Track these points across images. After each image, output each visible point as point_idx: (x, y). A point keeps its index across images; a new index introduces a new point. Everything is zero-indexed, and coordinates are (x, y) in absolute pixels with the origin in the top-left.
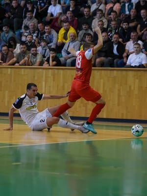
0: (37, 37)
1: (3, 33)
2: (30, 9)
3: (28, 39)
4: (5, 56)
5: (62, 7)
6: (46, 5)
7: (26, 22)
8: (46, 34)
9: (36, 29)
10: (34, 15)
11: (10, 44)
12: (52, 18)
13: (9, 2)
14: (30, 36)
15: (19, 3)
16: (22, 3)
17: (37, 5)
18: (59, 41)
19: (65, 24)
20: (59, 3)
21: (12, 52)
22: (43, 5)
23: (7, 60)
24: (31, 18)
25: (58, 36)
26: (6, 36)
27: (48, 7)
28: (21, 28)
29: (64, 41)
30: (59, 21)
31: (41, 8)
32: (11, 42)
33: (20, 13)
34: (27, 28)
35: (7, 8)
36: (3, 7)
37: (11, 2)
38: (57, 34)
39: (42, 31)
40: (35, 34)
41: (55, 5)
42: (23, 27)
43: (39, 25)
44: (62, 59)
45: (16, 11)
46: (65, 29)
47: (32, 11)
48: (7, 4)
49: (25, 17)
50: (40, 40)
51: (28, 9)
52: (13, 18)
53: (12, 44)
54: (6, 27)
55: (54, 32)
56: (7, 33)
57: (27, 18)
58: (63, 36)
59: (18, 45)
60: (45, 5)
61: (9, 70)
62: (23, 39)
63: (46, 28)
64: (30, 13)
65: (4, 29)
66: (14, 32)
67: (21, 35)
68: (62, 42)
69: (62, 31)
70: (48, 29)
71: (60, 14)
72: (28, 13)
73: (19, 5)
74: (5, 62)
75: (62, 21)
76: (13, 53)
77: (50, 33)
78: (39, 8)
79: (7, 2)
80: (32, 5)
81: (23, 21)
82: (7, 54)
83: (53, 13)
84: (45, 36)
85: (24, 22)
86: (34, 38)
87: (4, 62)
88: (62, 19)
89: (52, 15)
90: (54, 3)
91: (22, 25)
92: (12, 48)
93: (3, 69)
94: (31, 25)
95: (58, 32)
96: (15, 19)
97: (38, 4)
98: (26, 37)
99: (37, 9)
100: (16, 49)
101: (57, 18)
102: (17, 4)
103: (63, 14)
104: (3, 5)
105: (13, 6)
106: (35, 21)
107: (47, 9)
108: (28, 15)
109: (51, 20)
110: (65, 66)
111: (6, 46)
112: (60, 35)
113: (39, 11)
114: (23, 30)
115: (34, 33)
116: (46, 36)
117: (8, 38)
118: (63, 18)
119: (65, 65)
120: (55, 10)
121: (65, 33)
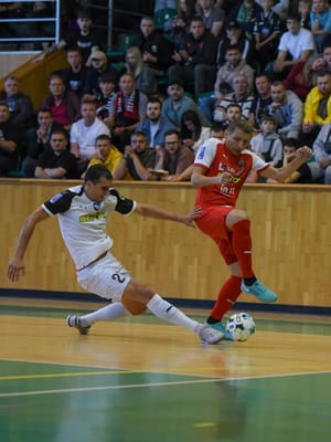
0: (252, 110)
1: (170, 100)
2: (233, 41)
3: (230, 115)
4: (173, 157)
5: (315, 36)
6: (275, 33)
7: (224, 73)
8: (274, 104)
9: (248, 90)
10: (244, 56)
11: (184, 127)
12: (288, 63)
13: (183, 24)
14: (234, 109)
15: (208, 26)
16: (216, 26)
17: (251, 31)
18: (306, 121)
19: (320, 79)
20: (307, 27)
21: (190, 147)
22: (265, 31)
23: (178, 169)
24: (237, 63)
25: (303, 107)
26: (176, 107)
27: (280, 35)
28: (212, 89)
29: (319, 120)
30: (306, 71)
31: (262, 40)
32: (187, 123)
33: (210, 52)
34: (226, 87)
35: (178, 40)
36: (166, 36)
37: (188, 25)
38: (300, 103)
39: (265, 94)
40: (248, 105)
41: (296, 33)
42: (217, 86)
43: (259, 80)
44: (314, 166)
45: (201, 45)
46: (320, 92)
47: (239, 47)
48: (178, 29)
49: (223, 61)
50: (260, 117)
51: (229, 41)
52: (193, 64)
53: (191, 127)
54: (175, 86)
55: (293, 98)
56: (177, 100)
57: (228, 63)
58: (315, 108)
59: (205, 131)
60: (271, 33)
61: (183, 191)
62: (219, 115)
63: (273, 88)
64: (233, 52)
65: (171, 90)
66: (195, 99)
67: (212, 106)
68: (314, 122)
69: (314, 96)
70: (279, 92)
71: (310, 53)
72: (229, 52)
73: (207, 31)
74: (172, 173)
75: (312, 72)
76: (192, 150)
77: (282, 101)
78: (257, 38)
79: (178, 24)
80: (238, 32)
81: (217, 70)
82: (178, 152)
83: (292, 52)
84: (270, 108)
85: (219, 73)
86: (246, 113)
87: (170, 174)
88: (314, 67)
89: (289, 56)
90: (293, 28)
91: (215, 81)
92: (190, 137)
93: (169, 191)
94: (237, 82)
95: (303, 98)
96: (197, 68)
97: (256, 28)
98: (226, 110)
99: (253, 42)
100: (200, 141)
101: (301, 65)
102: (201, 30)
103: (316, 54)
104: (169, 32)
105: (192, 34)
106: (248, 70)
107: (277, 41)
108: (230, 55)
109: (287, 69)
110: (323, 183)
111: (176, 132)
112: (308, 105)
113: (258, 46)
114: (217, 94)
115: (244, 101)
116: (275, 108)
117: (180, 113)
118: (316, 63)
119: (320, 180)
120: (296, 43)
121: (321, 101)
